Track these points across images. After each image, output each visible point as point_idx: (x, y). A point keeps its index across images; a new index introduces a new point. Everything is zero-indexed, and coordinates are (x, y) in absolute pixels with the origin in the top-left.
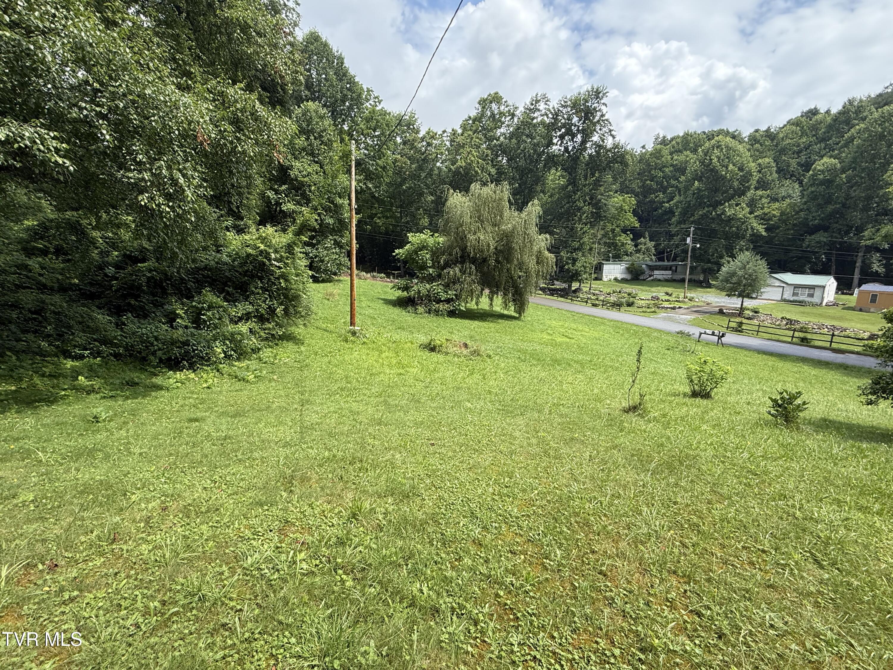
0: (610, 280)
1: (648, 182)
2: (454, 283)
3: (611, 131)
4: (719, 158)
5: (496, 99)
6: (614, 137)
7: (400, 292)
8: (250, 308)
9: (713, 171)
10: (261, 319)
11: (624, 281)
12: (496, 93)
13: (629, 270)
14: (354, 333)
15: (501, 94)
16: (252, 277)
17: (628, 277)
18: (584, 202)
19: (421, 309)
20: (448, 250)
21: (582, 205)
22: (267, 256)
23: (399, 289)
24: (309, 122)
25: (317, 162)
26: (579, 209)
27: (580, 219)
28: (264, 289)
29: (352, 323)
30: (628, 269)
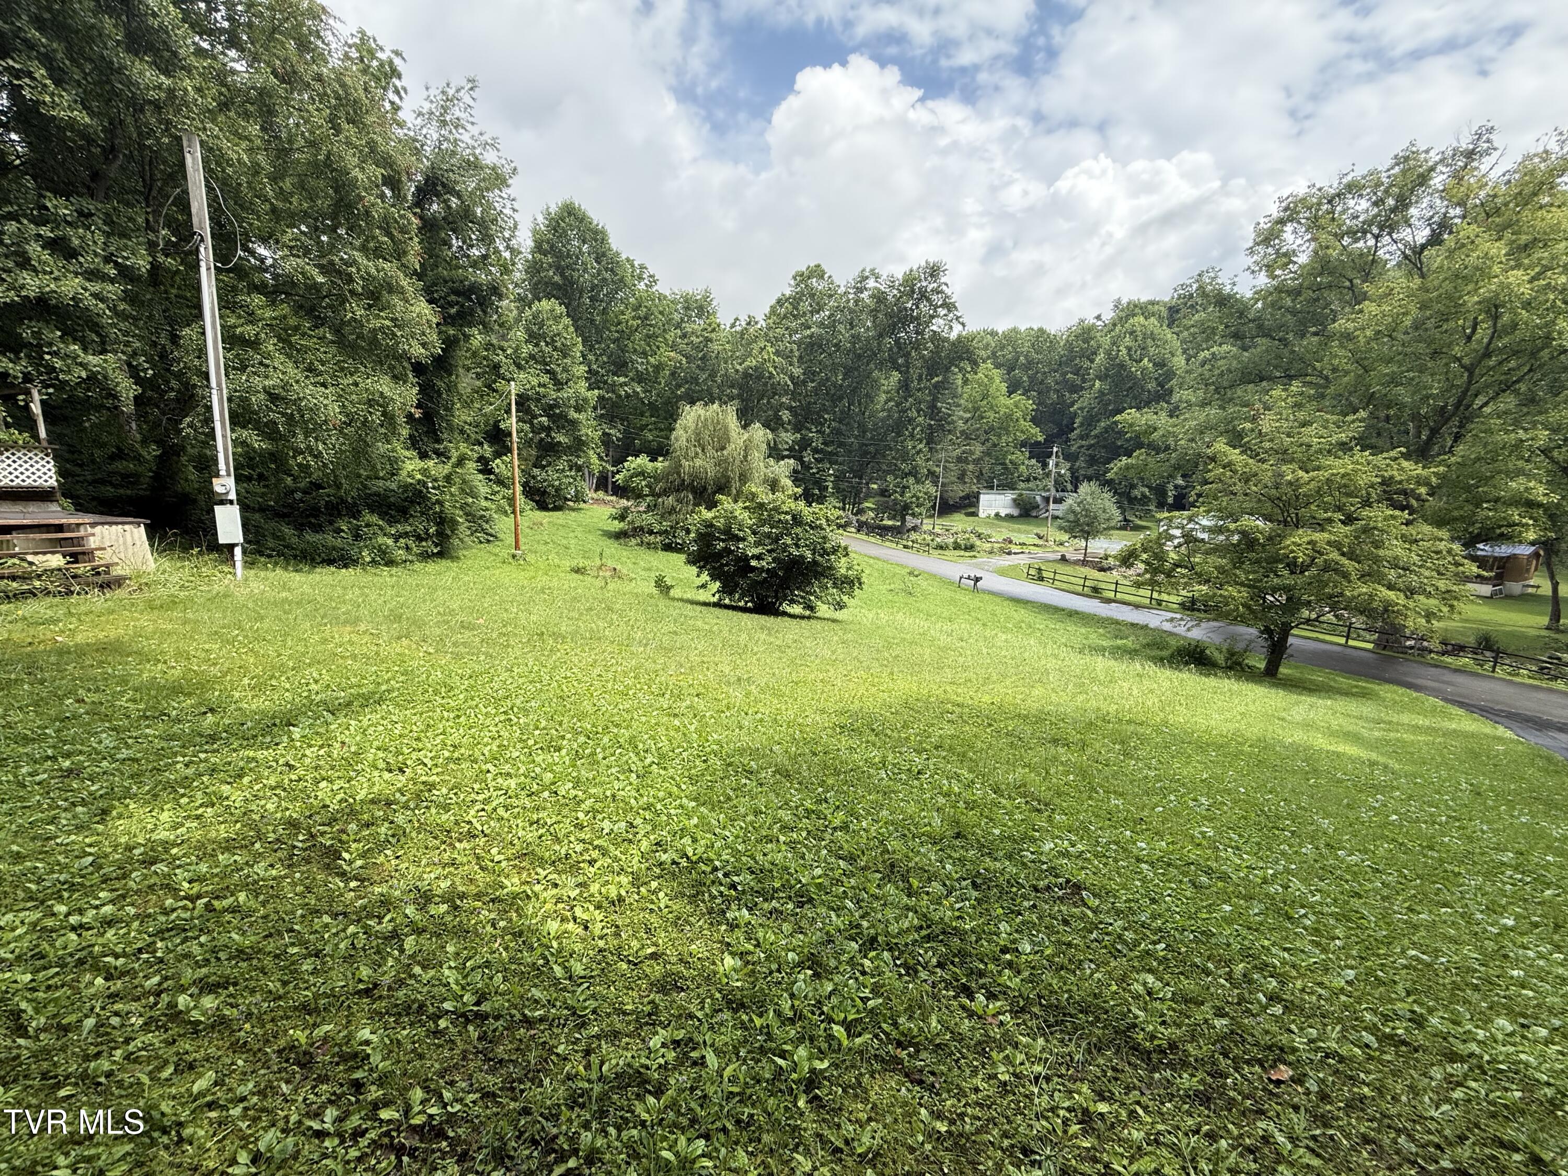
0: (989, 517)
1: (1069, 375)
2: (670, 513)
3: (958, 318)
4: (1129, 349)
5: (817, 272)
6: (963, 325)
7: (616, 522)
8: (409, 528)
9: (1122, 366)
10: (419, 538)
11: (1009, 517)
12: (819, 266)
13: (1017, 503)
14: (514, 556)
15: (824, 267)
16: (412, 502)
17: (1015, 512)
18: (918, 412)
19: (633, 541)
20: (666, 475)
21: (915, 414)
22: (424, 484)
23: (615, 518)
24: (541, 326)
25: (548, 372)
26: (911, 420)
27: (912, 436)
28: (422, 513)
29: (517, 547)
30: (1014, 500)
